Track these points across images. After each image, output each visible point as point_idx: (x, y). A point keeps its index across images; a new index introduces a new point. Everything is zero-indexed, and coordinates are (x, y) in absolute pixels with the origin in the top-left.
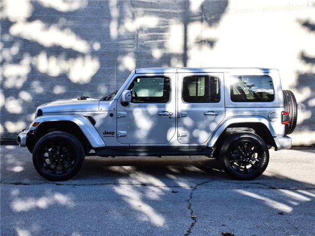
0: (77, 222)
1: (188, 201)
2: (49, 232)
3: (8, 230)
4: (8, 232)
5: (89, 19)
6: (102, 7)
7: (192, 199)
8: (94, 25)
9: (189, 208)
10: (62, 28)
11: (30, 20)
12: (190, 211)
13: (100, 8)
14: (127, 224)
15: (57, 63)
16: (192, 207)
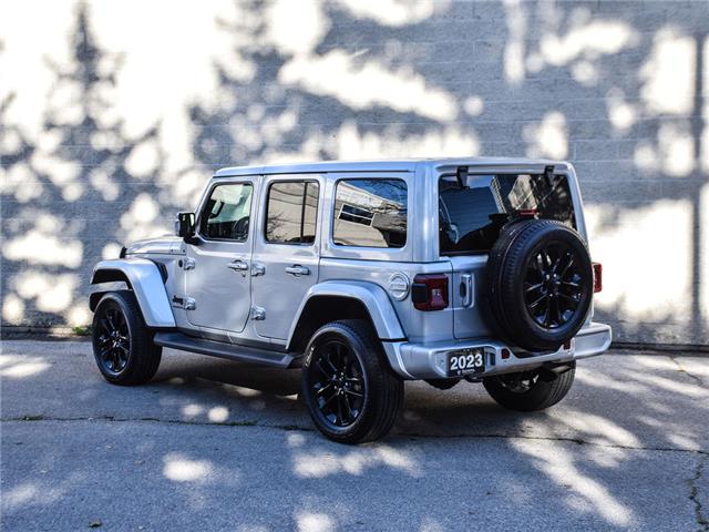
0: (422, 511)
1: (690, 481)
2: (362, 527)
3: (278, 517)
4: (278, 521)
5: (447, 48)
6: (479, 17)
7: (700, 479)
8: (458, 61)
9: (692, 498)
10: (394, 66)
11: (320, 50)
12: (695, 505)
13: (473, 20)
14: (537, 522)
15: (382, 145)
16: (700, 497)
